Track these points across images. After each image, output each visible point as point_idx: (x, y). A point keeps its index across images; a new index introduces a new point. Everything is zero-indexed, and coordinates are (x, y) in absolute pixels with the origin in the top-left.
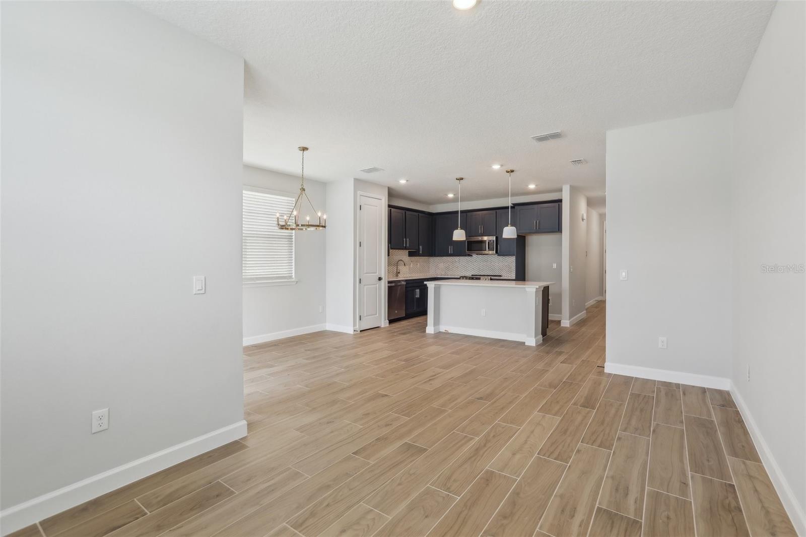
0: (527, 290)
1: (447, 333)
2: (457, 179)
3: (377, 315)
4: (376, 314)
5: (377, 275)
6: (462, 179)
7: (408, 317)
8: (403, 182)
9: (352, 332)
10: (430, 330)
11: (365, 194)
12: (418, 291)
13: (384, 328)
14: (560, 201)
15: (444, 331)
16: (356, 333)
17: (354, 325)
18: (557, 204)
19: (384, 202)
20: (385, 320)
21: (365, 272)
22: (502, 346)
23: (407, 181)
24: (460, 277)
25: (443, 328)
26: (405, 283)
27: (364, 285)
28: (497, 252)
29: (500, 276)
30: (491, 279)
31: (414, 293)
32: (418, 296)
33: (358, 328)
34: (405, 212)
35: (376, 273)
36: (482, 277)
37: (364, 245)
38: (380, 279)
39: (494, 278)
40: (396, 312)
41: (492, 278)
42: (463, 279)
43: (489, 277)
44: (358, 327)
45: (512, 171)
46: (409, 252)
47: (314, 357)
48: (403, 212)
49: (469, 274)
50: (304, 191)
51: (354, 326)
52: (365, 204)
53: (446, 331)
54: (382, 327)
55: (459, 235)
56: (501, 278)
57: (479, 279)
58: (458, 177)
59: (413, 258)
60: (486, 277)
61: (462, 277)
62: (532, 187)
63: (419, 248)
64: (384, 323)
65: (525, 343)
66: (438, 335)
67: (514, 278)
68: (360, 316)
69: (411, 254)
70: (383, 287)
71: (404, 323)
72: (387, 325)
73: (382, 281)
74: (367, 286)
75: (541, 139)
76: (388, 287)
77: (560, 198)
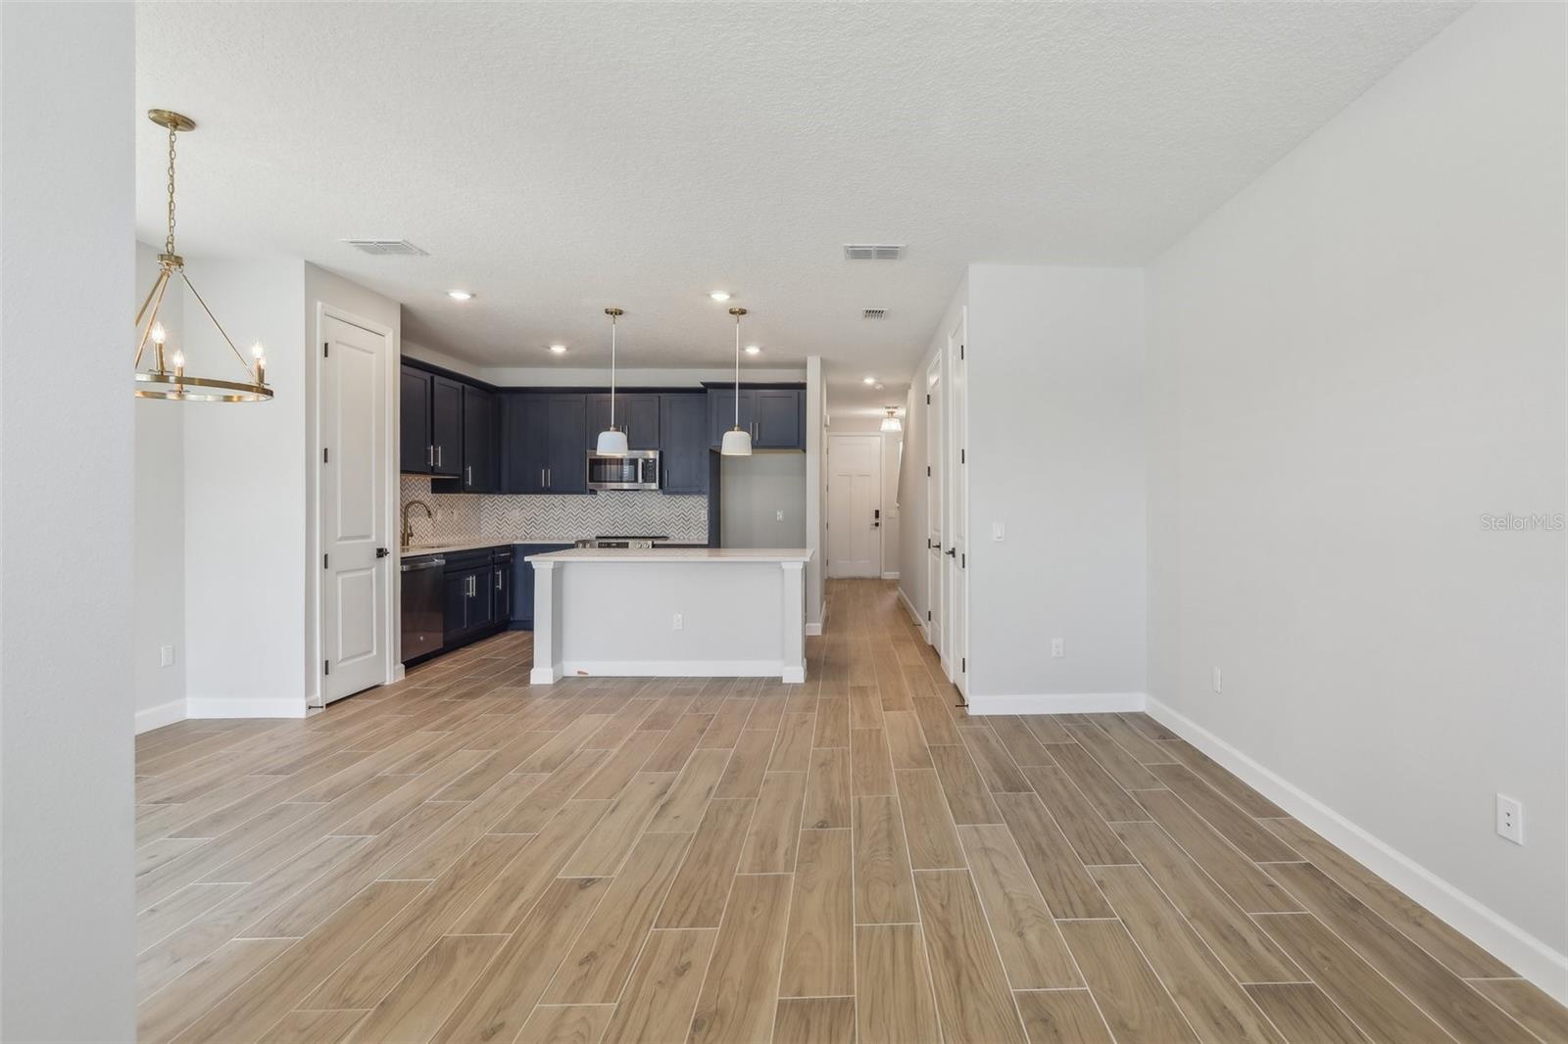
0: (785, 566)
1: (583, 679)
2: (607, 312)
3: (375, 653)
4: (371, 652)
5: (374, 541)
6: (621, 313)
7: (450, 647)
8: (460, 296)
9: (300, 713)
10: (542, 674)
11: (342, 314)
12: (472, 580)
13: (395, 687)
14: (802, 386)
15: (576, 675)
16: (314, 712)
17: (309, 690)
18: (794, 392)
19: (391, 341)
20: (395, 664)
21: (340, 536)
22: (741, 693)
23: (473, 295)
24: (577, 542)
25: (571, 669)
26: (443, 562)
27: (338, 573)
28: (661, 486)
29: (666, 538)
30: (654, 546)
31: (463, 586)
32: (472, 593)
33: (319, 697)
34: (432, 378)
35: (369, 537)
36: (631, 542)
37: (337, 456)
38: (381, 553)
39: (659, 543)
40: (422, 638)
41: (656, 542)
42: (584, 547)
43: (650, 542)
44: (318, 694)
45: (743, 312)
46: (432, 479)
47: (218, 820)
48: (427, 376)
49: (590, 534)
50: (181, 265)
51: (306, 696)
52: (337, 342)
53: (579, 673)
54: (387, 683)
55: (611, 444)
56: (668, 542)
57: (626, 546)
58: (612, 307)
59: (443, 496)
60: (642, 542)
61: (581, 541)
62: (753, 351)
63: (464, 473)
64: (392, 673)
65: (781, 678)
66: (563, 686)
67: (706, 542)
68: (327, 662)
69: (438, 487)
70: (390, 571)
71: (444, 665)
72: (401, 676)
73: (386, 558)
74: (347, 576)
75: (859, 254)
76: (402, 572)
77: (802, 381)
